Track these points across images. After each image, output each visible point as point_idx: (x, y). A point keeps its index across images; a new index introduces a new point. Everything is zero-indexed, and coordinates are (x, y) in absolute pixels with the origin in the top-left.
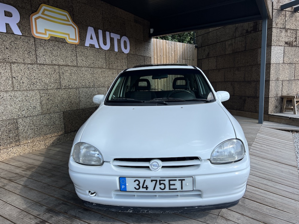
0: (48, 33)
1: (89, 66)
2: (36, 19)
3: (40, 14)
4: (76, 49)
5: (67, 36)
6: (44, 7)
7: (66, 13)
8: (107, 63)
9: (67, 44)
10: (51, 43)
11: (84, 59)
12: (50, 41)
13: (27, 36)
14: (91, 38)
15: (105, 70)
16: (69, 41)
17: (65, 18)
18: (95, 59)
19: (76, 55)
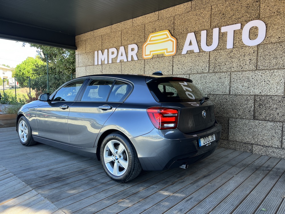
0: (152, 53)
1: (185, 73)
2: (145, 47)
3: (148, 42)
4: (173, 60)
5: (165, 51)
6: (151, 35)
7: (167, 32)
8: (211, 67)
9: (165, 58)
10: (154, 60)
11: (180, 67)
12: (153, 59)
13: (140, 60)
14: (190, 44)
15: (206, 75)
16: (166, 54)
17: (166, 36)
18: (193, 65)
19: (172, 65)
